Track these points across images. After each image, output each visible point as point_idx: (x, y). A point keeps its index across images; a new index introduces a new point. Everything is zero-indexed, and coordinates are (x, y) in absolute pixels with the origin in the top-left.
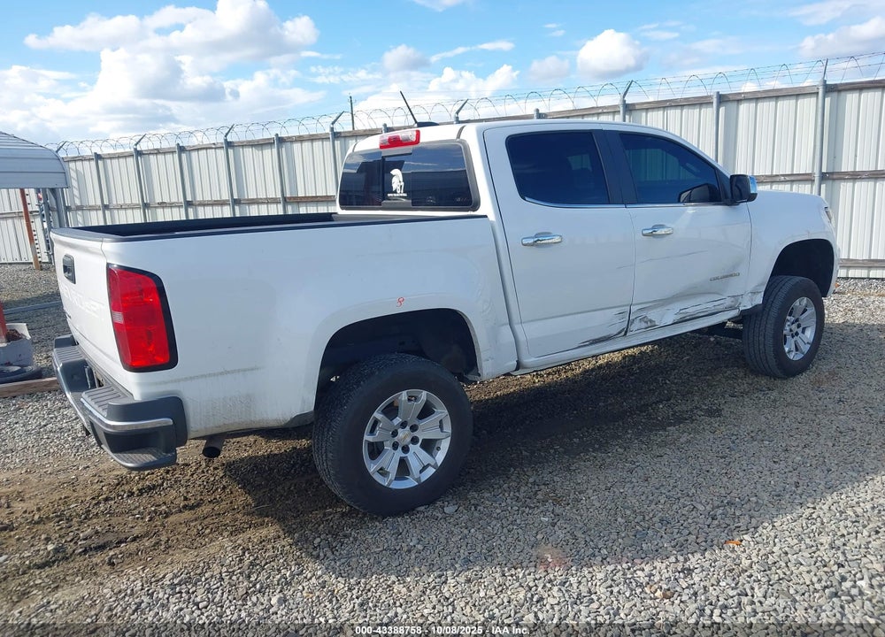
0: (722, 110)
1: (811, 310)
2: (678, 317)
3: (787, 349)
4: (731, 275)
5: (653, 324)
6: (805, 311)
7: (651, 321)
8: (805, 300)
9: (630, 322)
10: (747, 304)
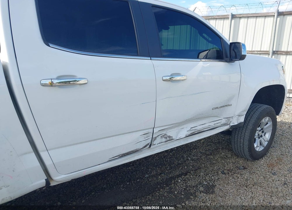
0: (233, 21)
1: (270, 124)
2: (189, 133)
3: (255, 146)
4: (226, 106)
5: (171, 138)
6: (267, 123)
7: (169, 137)
8: (267, 119)
9: (153, 139)
10: (235, 122)
